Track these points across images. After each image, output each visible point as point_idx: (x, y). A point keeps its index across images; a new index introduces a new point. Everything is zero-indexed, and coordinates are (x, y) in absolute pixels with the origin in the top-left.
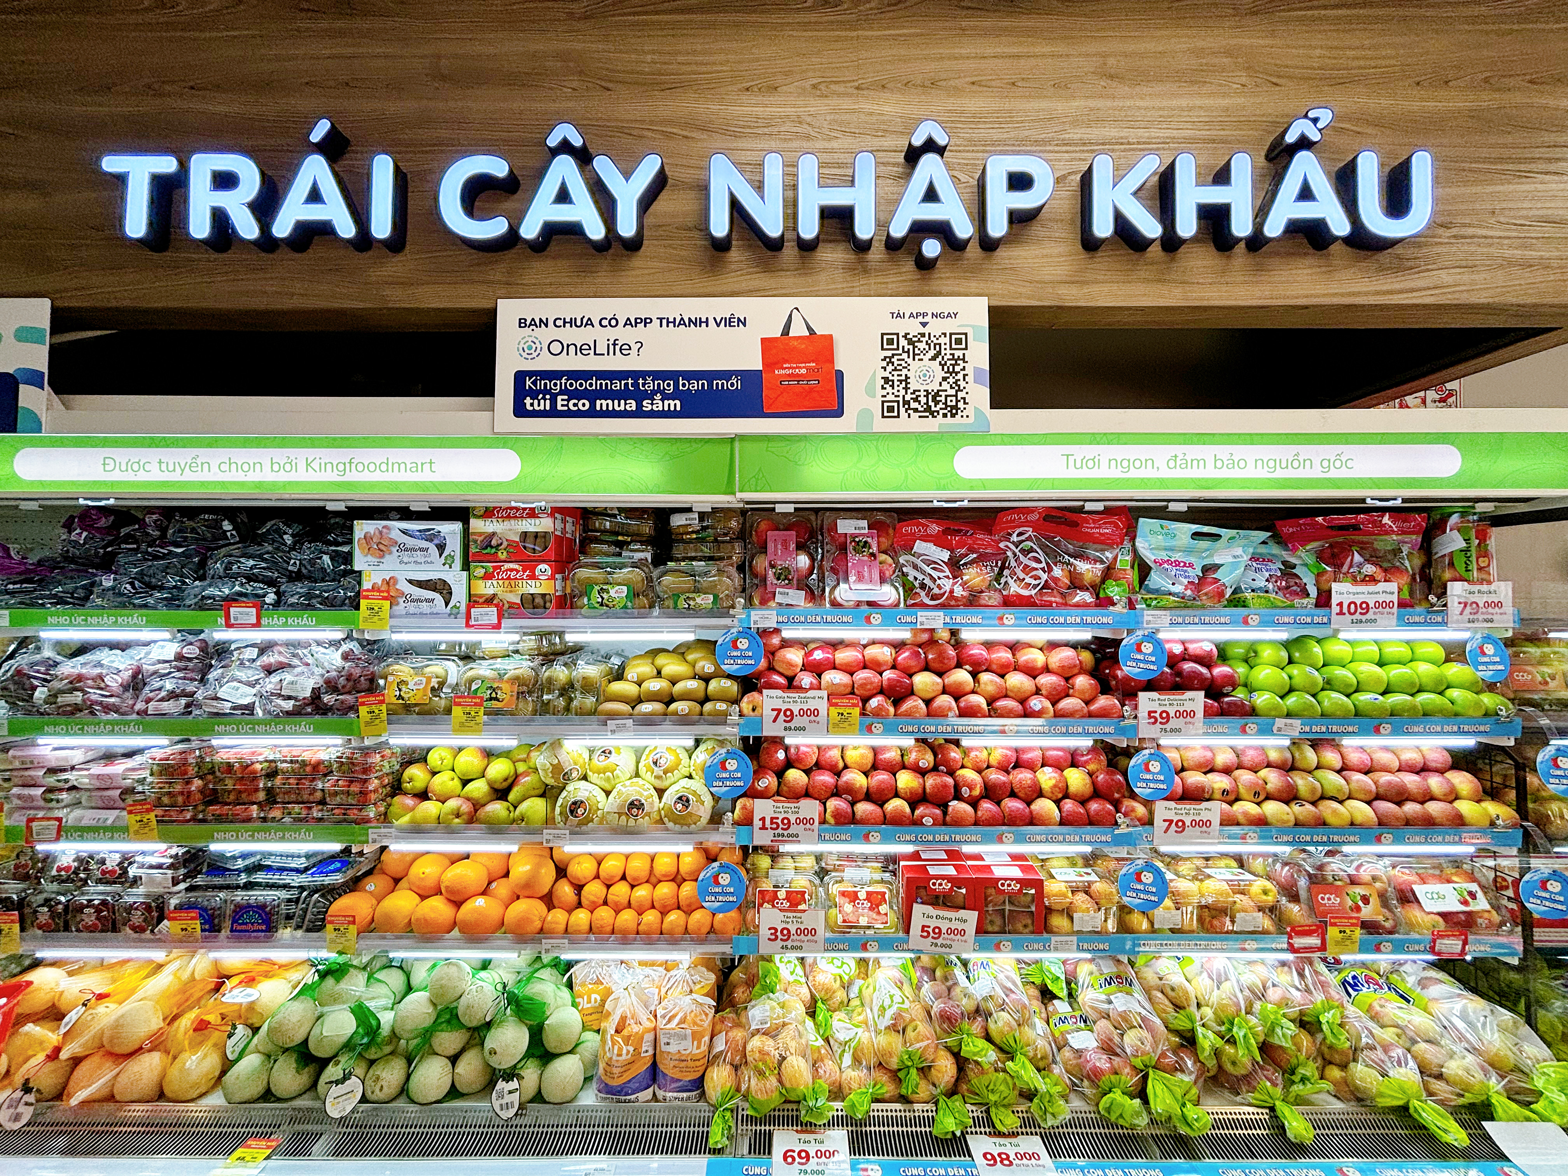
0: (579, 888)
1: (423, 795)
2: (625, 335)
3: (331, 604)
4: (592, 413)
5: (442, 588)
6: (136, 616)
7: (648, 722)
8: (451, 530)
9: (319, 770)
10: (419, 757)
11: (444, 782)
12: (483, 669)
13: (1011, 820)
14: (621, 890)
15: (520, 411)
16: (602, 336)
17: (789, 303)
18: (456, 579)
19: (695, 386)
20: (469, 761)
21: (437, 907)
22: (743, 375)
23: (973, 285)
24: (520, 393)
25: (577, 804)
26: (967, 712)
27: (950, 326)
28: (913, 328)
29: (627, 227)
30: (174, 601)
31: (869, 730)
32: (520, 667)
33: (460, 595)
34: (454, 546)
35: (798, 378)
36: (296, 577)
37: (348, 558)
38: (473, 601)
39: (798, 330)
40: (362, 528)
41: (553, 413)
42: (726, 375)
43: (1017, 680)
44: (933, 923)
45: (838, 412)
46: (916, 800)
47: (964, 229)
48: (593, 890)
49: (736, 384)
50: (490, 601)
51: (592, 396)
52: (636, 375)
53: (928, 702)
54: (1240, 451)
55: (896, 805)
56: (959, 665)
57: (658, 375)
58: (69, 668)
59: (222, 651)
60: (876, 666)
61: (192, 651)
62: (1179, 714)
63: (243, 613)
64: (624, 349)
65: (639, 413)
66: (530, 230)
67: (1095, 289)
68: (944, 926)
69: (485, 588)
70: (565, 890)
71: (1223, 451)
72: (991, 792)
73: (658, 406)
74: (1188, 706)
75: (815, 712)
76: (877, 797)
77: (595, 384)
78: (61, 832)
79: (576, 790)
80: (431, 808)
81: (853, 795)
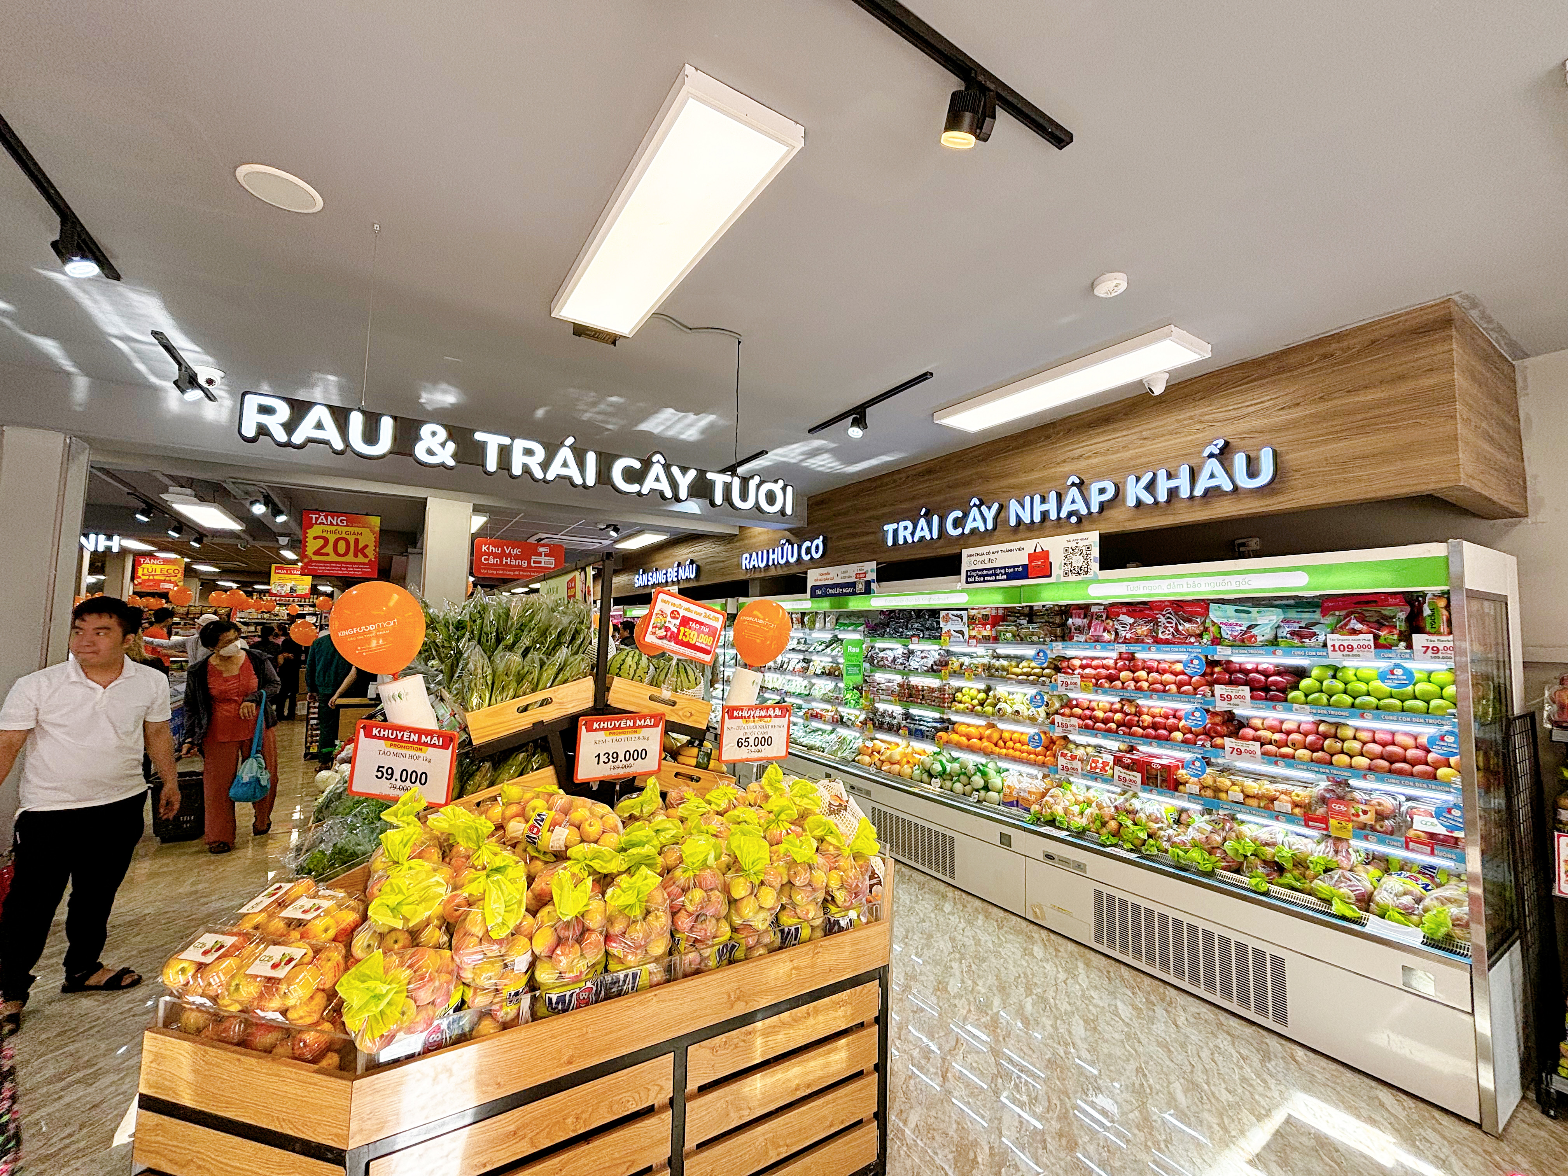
0: (1005, 743)
1: (960, 702)
2: (992, 557)
3: (935, 637)
4: (984, 581)
5: (961, 633)
6: (894, 640)
7: (1020, 682)
8: (964, 613)
9: (932, 690)
10: (959, 690)
11: (966, 699)
12: (975, 661)
13: (1158, 738)
14: (1018, 745)
15: (967, 582)
16: (986, 558)
17: (1036, 541)
18: (965, 630)
19: (1010, 570)
20: (974, 693)
21: (964, 739)
22: (1023, 566)
23: (1094, 527)
24: (967, 576)
25: (1000, 709)
26: (1139, 689)
27: (1086, 543)
28: (1074, 545)
29: (990, 526)
30: (901, 637)
31: (1096, 692)
32: (986, 660)
33: (966, 636)
34: (965, 619)
35: (1039, 566)
36: (928, 629)
37: (938, 623)
38: (970, 637)
39: (1039, 550)
40: (942, 613)
41: (975, 582)
42: (1018, 566)
43: (1168, 677)
44: (1123, 775)
45: (1050, 576)
46: (1119, 724)
47: (1084, 511)
48: (1010, 744)
49: (1021, 569)
50: (974, 637)
51: (984, 576)
52: (995, 569)
53: (1123, 683)
54: (1198, 580)
55: (1113, 726)
56: (1143, 669)
57: (1001, 568)
58: (881, 655)
59: (911, 652)
60: (1106, 667)
61: (906, 651)
62: (1237, 697)
63: (915, 640)
64: (992, 561)
65: (996, 580)
66: (967, 531)
67: (1138, 522)
68: (1128, 778)
69: (973, 633)
70: (1001, 743)
71: (1190, 580)
72: (1155, 726)
73: (1001, 577)
74: (1241, 693)
75: (1076, 684)
76: (1105, 721)
77: (985, 572)
78: (880, 700)
79: (1001, 705)
80: (961, 706)
81: (1096, 720)
